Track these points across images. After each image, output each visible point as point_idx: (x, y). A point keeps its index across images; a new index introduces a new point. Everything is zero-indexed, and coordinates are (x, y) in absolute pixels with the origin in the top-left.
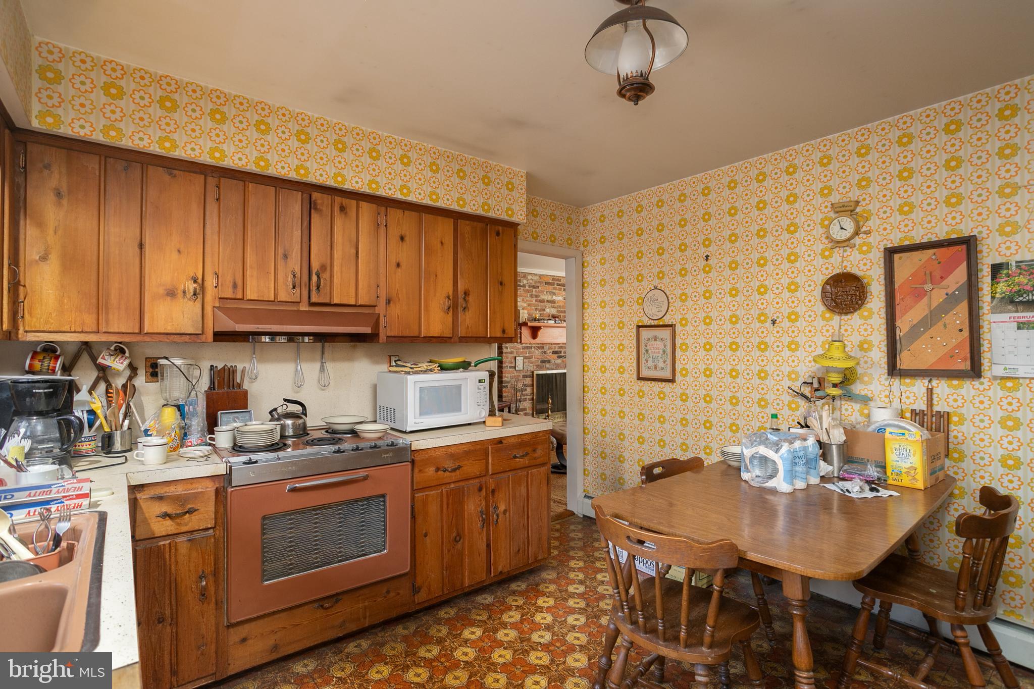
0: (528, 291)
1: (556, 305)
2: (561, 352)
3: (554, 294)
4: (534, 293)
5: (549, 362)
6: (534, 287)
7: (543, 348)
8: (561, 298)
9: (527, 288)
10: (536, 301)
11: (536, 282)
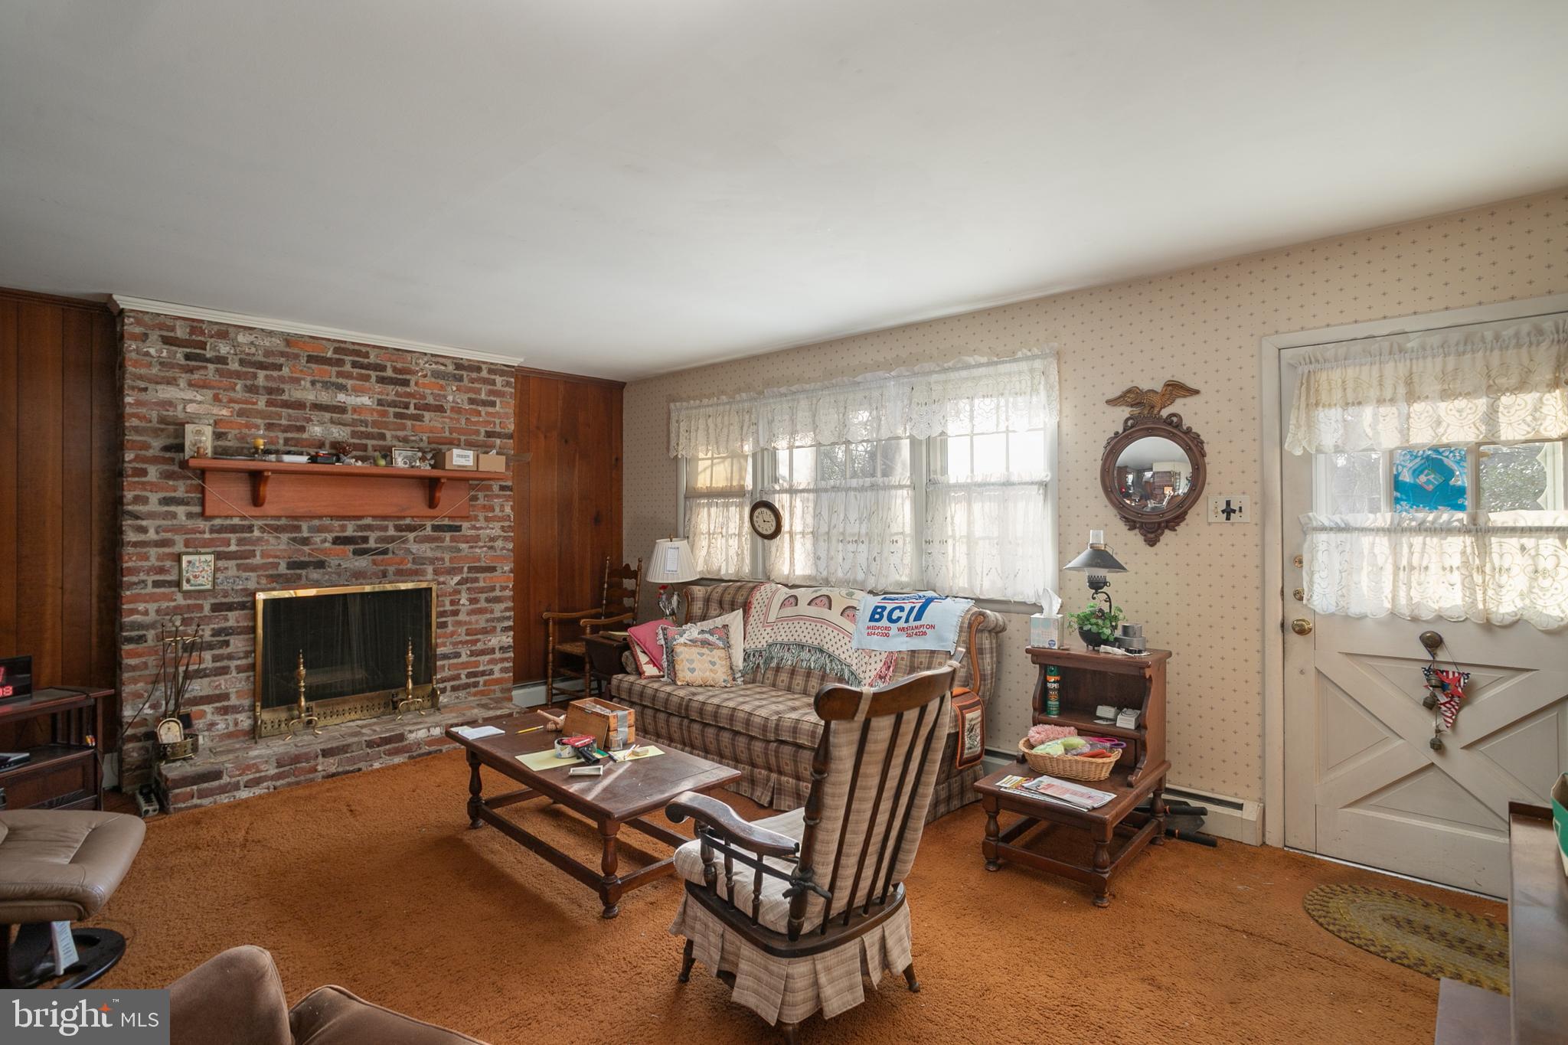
0: (238, 375)
1: (348, 417)
2: (365, 540)
3: (342, 388)
4: (260, 381)
5: (320, 565)
6: (262, 366)
7: (298, 529)
8: (365, 400)
10: (269, 403)
11: (268, 353)
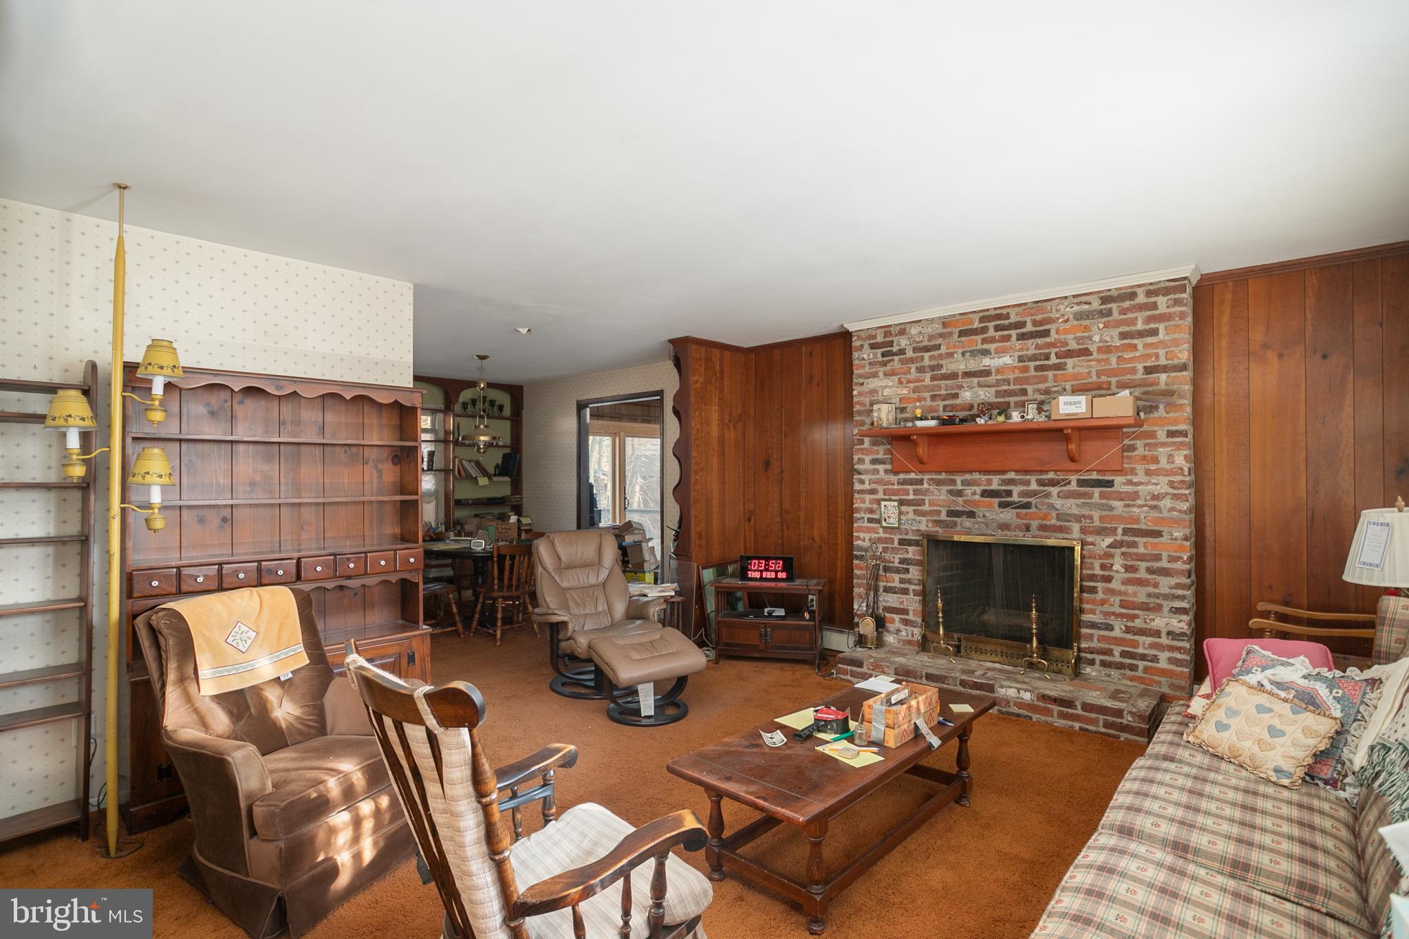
0: (912, 360)
1: (993, 378)
2: (1009, 493)
3: (985, 353)
4: (927, 362)
5: (971, 514)
6: (927, 349)
7: (954, 482)
8: (1007, 360)
9: (910, 354)
10: (933, 378)
11: (931, 338)
